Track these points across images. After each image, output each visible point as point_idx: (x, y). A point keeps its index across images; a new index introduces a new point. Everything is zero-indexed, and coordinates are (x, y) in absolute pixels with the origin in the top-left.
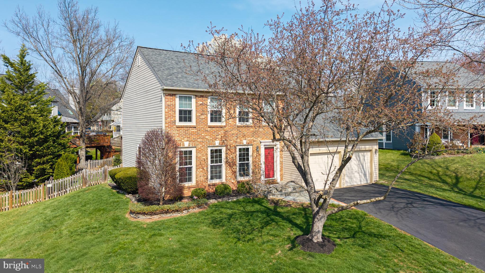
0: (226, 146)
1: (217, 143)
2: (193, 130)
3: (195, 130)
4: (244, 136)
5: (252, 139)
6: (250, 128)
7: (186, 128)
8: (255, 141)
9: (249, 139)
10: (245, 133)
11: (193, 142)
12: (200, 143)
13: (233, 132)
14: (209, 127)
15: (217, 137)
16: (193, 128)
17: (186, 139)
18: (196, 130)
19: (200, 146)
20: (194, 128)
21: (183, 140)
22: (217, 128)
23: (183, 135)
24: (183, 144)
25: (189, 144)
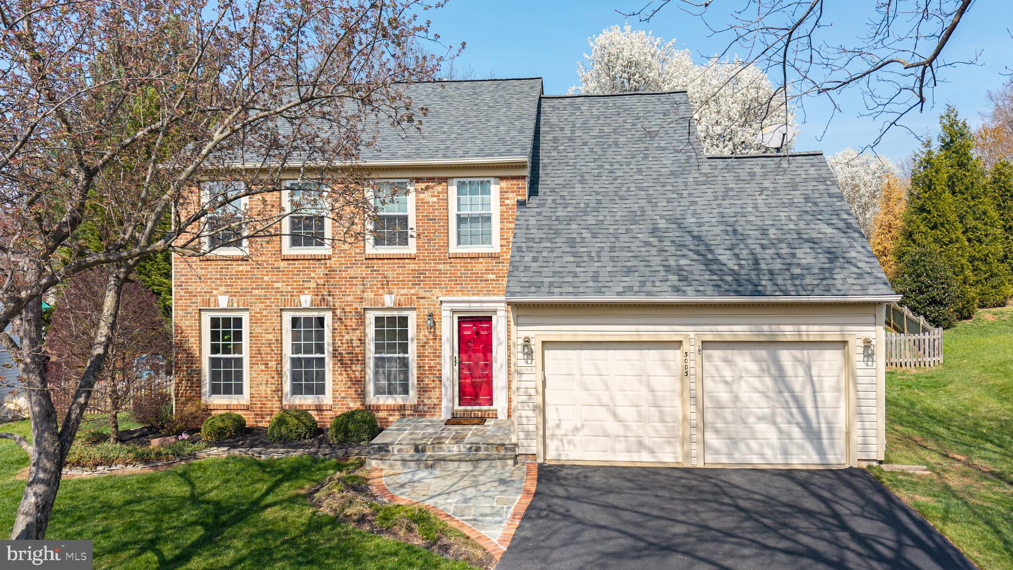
0: (334, 310)
1: (306, 300)
2: (241, 268)
3: (244, 268)
4: (386, 284)
5: (413, 291)
6: (407, 261)
7: (223, 263)
8: (424, 298)
9: (403, 291)
10: (390, 275)
11: (240, 296)
12: (259, 298)
13: (352, 272)
14: (283, 260)
15: (307, 285)
16: (240, 262)
17: (223, 289)
18: (248, 268)
19: (259, 307)
20: (244, 263)
21: (215, 292)
22: (307, 262)
23: (216, 279)
24: (216, 301)
25: (230, 302)
